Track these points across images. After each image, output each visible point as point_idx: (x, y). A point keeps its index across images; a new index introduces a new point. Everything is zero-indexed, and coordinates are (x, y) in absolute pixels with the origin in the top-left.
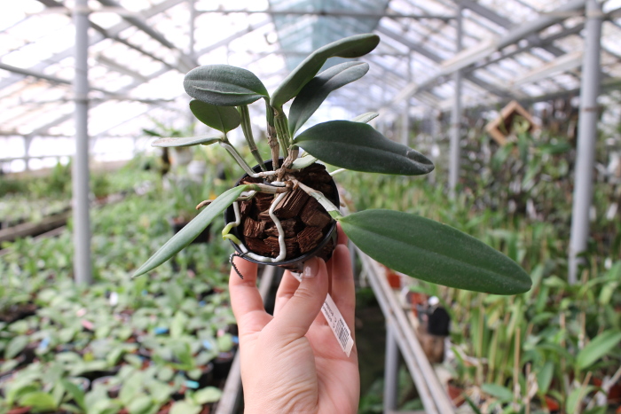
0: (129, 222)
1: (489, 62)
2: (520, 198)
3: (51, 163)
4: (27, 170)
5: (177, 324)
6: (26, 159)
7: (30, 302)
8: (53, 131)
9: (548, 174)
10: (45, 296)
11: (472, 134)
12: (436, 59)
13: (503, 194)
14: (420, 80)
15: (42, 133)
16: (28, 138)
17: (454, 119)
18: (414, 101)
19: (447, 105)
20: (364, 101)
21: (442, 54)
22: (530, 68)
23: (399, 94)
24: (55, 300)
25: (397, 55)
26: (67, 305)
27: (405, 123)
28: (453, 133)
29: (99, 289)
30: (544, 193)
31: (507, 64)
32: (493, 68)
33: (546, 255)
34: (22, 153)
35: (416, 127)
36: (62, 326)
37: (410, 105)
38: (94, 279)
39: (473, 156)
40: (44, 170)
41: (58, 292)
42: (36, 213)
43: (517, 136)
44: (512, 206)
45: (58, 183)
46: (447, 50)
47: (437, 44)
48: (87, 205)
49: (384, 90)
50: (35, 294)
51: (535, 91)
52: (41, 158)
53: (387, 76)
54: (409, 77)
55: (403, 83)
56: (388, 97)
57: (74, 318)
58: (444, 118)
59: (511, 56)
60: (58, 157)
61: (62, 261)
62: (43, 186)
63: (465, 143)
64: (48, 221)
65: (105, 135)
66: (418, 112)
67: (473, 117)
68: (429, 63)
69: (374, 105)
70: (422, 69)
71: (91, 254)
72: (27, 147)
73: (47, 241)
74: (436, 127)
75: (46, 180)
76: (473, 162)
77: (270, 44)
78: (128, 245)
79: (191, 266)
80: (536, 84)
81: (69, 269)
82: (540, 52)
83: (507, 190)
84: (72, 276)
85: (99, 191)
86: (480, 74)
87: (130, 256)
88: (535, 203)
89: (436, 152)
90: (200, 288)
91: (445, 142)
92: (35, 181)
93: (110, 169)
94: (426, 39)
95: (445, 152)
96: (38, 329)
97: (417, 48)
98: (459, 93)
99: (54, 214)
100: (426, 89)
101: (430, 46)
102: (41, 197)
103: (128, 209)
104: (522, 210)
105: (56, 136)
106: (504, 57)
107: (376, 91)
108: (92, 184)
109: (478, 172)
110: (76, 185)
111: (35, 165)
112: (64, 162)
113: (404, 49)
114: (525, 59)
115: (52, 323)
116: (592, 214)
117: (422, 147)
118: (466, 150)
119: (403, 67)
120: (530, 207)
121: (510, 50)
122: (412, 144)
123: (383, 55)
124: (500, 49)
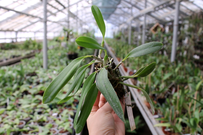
1: (155, 10)
3: (24, 40)
4: (17, 42)
6: (16, 38)
12: (140, 9)
14: (135, 15)
17: (144, 27)
18: (133, 21)
19: (142, 23)
20: (118, 21)
22: (167, 12)
23: (129, 20)
25: (129, 8)
26: (43, 73)
27: (130, 28)
28: (144, 32)
30: (169, 49)
31: (161, 11)
32: (156, 12)
35: (134, 29)
36: (44, 77)
37: (132, 23)
38: (48, 68)
39: (150, 38)
41: (40, 71)
43: (158, 32)
46: (142, 6)
47: (140, 5)
49: (124, 18)
51: (168, 19)
52: (20, 38)
53: (125, 14)
54: (132, 14)
55: (130, 16)
56: (125, 20)
58: (141, 27)
59: (162, 9)
60: (26, 38)
63: (148, 35)
66: (134, 25)
67: (150, 26)
68: (138, 10)
69: (121, 23)
70: (135, 11)
74: (139, 29)
75: (23, 45)
80: (169, 17)
82: (169, 8)
84: (42, 67)
86: (153, 14)
89: (139, 37)
91: (141, 34)
94: (137, 3)
95: (141, 37)
96: (38, 78)
97: (134, 6)
98: (145, 19)
100: (137, 18)
101: (138, 5)
102: (23, 49)
104: (163, 53)
106: (159, 9)
107: (121, 18)
111: (19, 40)
113: (130, 6)
114: (166, 10)
116: (181, 54)
117: (135, 36)
118: (148, 36)
119: (130, 11)
120: (165, 53)
121: (161, 7)
122: (132, 35)
123: (124, 8)
124: (158, 7)
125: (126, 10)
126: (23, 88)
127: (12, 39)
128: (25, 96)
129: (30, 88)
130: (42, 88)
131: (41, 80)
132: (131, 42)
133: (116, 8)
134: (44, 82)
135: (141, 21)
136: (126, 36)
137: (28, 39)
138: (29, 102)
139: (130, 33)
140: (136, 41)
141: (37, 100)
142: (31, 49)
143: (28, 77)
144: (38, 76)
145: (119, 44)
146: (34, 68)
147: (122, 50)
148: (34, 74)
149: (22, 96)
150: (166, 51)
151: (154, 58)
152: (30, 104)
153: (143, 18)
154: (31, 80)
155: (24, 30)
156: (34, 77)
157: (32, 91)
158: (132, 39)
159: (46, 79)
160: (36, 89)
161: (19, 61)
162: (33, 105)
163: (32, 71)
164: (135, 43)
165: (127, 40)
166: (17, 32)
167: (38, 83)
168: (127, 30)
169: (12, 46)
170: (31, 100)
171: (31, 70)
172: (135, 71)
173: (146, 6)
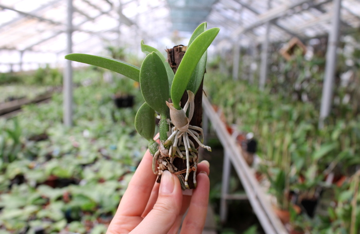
1: (286, 16)
3: (35, 67)
4: (22, 70)
11: (275, 57)
12: (256, 13)
13: (291, 90)
14: (247, 24)
17: (265, 48)
18: (244, 36)
19: (261, 39)
21: (260, 10)
23: (234, 33)
25: (235, 10)
27: (237, 50)
28: (264, 56)
30: (312, 90)
32: (288, 19)
35: (244, 52)
37: (240, 38)
38: (74, 124)
39: (275, 69)
44: (295, 97)
45: (40, 77)
46: (262, 7)
47: (257, 5)
49: (226, 29)
51: (310, 33)
52: (29, 63)
54: (240, 23)
55: (236, 26)
56: (228, 33)
58: (259, 47)
59: (299, 13)
60: (39, 64)
63: (271, 61)
66: (245, 43)
67: (276, 46)
68: (252, 15)
69: (220, 37)
70: (248, 18)
74: (255, 52)
75: (33, 76)
76: (274, 73)
80: (311, 28)
82: (315, 12)
83: (293, 87)
86: (282, 23)
89: (254, 66)
91: (259, 61)
95: (259, 67)
96: (50, 145)
97: (246, 6)
98: (268, 32)
100: (250, 30)
101: (253, 6)
104: (300, 99)
106: (295, 13)
111: (26, 68)
113: (237, 6)
114: (307, 15)
116: (337, 101)
117: (247, 63)
118: (272, 65)
119: (237, 17)
120: (305, 97)
121: (298, 9)
122: (241, 62)
123: (226, 9)
124: (292, 8)
125: (230, 14)
126: (15, 169)
127: (12, 65)
128: (15, 187)
129: (30, 168)
130: (55, 169)
131: (56, 150)
132: (239, 75)
133: (209, 10)
134: (61, 156)
135: (257, 36)
136: (228, 64)
137: (44, 67)
138: (21, 203)
139: (236, 58)
140: (248, 74)
141: (41, 198)
142: (48, 85)
143: (30, 144)
144: (51, 142)
145: (215, 79)
146: (45, 124)
148: (43, 137)
149: (10, 187)
150: (308, 94)
151: (286, 107)
152: (22, 208)
153: (262, 31)
154: (34, 151)
155: (36, 48)
156: (42, 144)
157: (33, 177)
158: (240, 70)
159: (66, 148)
160: (43, 170)
161: (18, 109)
162: (30, 209)
163: (40, 131)
164: (245, 77)
165: (231, 70)
166: (22, 52)
167: (49, 157)
168: (230, 52)
169: (12, 79)
170: (26, 199)
171: (37, 128)
172: (250, 136)
173: (270, 7)
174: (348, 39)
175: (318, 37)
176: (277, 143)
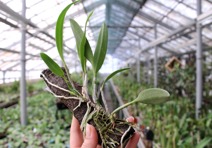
0: (41, 101)
1: (166, 42)
2: (180, 89)
3: (13, 80)
4: (4, 83)
5: (57, 139)
6: (4, 79)
7: (4, 133)
8: (14, 69)
9: (188, 80)
10: (10, 130)
11: (162, 67)
12: (149, 41)
13: (174, 87)
14: (144, 48)
15: (10, 70)
16: (4, 72)
17: (155, 62)
18: (142, 55)
19: (153, 57)
20: (124, 55)
21: (151, 39)
22: (181, 43)
23: (136, 53)
24: (13, 131)
25: (136, 40)
26: (18, 133)
27: (138, 63)
28: (155, 67)
29: (30, 127)
30: (188, 87)
31: (173, 42)
32: (168, 43)
33: (188, 110)
34: (2, 77)
35: (143, 64)
36: (16, 141)
37: (140, 56)
38: (28, 123)
39: (163, 74)
40: (10, 83)
41: (15, 128)
42: (7, 98)
43: (176, 68)
44: (177, 91)
45: (15, 88)
46: (152, 37)
47: (149, 36)
48: (25, 96)
49: (131, 51)
50: (6, 129)
51: (183, 51)
52: (9, 79)
53: (131, 47)
54: (140, 47)
55: (137, 49)
56: (133, 54)
57: (20, 138)
58: (152, 61)
59: (174, 39)
60: (15, 78)
61: (16, 117)
62: (10, 89)
63: (160, 70)
64: (12, 102)
65: (32, 70)
66: (143, 59)
67: (162, 60)
68: (146, 42)
69: (128, 57)
70: (144, 44)
71: (27, 114)
72: (4, 75)
73: (11, 110)
75: (11, 87)
76: (163, 76)
77: (90, 37)
78: (40, 110)
79: (63, 117)
80: (184, 49)
81: (19, 120)
82: (184, 38)
83: (175, 86)
84: (20, 122)
85: (30, 90)
86: (164, 46)
87: (41, 114)
88: (185, 90)
89: (150, 72)
90: (66, 125)
91: (152, 69)
92: (7, 87)
93: (34, 82)
94: (145, 34)
95: (153, 73)
96: (7, 142)
97: (142, 37)
98: (156, 52)
99: (14, 99)
100: (146, 51)
101: (146, 36)
102: (9, 93)
103: (40, 97)
105: (15, 71)
106: (172, 40)
107: (128, 52)
108: (27, 88)
109: (165, 80)
110: (21, 88)
111: (7, 81)
112: (18, 80)
113: (137, 37)
114: (179, 40)
115: (12, 140)
117: (145, 71)
118: (161, 72)
119: (137, 43)
120: (183, 92)
121: (173, 37)
122: (141, 70)
123: (130, 40)
124: (170, 37)
125: (133, 42)
132: (140, 78)
133: (121, 41)
135: (151, 54)
136: (134, 73)
139: (138, 68)
140: (147, 78)
147: (129, 92)
153: (153, 51)
158: (141, 75)
164: (145, 80)
165: (135, 76)
168: (135, 64)
172: (148, 128)
173: (156, 37)
174: (207, 53)
175: (188, 53)
176: (168, 135)
